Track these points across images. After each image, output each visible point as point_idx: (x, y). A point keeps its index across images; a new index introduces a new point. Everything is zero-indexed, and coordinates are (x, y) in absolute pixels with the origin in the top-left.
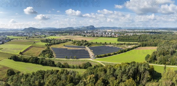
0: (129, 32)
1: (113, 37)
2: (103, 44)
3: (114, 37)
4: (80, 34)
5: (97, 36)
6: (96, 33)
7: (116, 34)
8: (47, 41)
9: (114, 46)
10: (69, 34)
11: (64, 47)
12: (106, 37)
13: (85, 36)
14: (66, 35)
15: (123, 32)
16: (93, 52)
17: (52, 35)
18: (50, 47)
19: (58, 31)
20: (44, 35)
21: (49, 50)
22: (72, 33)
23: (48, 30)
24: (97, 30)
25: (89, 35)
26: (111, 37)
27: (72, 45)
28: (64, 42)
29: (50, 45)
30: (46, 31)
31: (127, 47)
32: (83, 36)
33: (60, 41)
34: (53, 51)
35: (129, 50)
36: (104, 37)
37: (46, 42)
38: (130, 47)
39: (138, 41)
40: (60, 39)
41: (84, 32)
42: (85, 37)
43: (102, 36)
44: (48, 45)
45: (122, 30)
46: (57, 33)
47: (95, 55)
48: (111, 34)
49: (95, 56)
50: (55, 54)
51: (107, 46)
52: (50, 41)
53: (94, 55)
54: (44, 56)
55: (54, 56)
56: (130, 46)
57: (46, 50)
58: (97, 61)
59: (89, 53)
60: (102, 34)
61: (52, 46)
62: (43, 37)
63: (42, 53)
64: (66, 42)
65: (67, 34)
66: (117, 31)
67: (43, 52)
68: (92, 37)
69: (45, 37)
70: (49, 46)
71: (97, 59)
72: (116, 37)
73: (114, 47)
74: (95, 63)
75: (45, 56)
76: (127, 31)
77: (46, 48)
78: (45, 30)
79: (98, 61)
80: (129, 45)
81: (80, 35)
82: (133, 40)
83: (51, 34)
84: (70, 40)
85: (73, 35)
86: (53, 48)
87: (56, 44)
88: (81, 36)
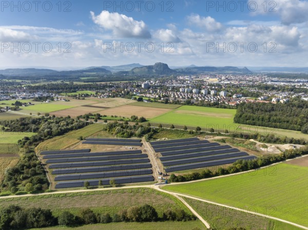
0: (273, 88)
1: (221, 107)
2: (191, 133)
3: (225, 107)
4: (128, 93)
5: (177, 102)
6: (173, 89)
7: (233, 94)
8: (23, 125)
9: (224, 141)
10: (94, 93)
11: (81, 146)
12: (202, 104)
13: (140, 100)
14: (87, 95)
15: (253, 86)
16: (162, 159)
17: (40, 99)
18: (37, 150)
19: (59, 82)
20: (14, 101)
21: (32, 162)
22: (104, 87)
23: (27, 78)
24: (175, 78)
25: (152, 96)
26: (216, 105)
27: (105, 135)
28: (81, 127)
29: (36, 141)
30: (18, 81)
31: (263, 149)
32: (135, 99)
33: (67, 125)
34: (48, 163)
35: (268, 161)
36: (195, 105)
37: (22, 130)
38: (272, 149)
39: (304, 128)
40: (69, 117)
41: (139, 86)
42: (140, 103)
43: (189, 103)
44: (30, 144)
45: (251, 78)
46: (58, 89)
47: (167, 171)
48: (215, 95)
49: (167, 175)
50: (53, 173)
51: (201, 138)
52: (33, 126)
53: (164, 172)
54: (17, 190)
55: (48, 184)
56: (273, 146)
57: (23, 166)
58: (171, 193)
59: (151, 162)
60: (191, 92)
61: (42, 145)
62: (7, 108)
63: (10, 179)
64: (87, 124)
65: (89, 92)
66: (237, 83)
67: (10, 174)
68: (162, 102)
69: (15, 110)
70: (33, 147)
71: (172, 184)
72: (231, 108)
73: (222, 144)
74: (166, 199)
75: (19, 186)
76: (269, 83)
77: (21, 155)
78: (15, 78)
79: (174, 191)
80: (269, 142)
81: (127, 95)
82: (285, 124)
83: (37, 96)
84: (99, 117)
85: (109, 96)
86: (44, 153)
87: (55, 135)
88: (131, 101)
